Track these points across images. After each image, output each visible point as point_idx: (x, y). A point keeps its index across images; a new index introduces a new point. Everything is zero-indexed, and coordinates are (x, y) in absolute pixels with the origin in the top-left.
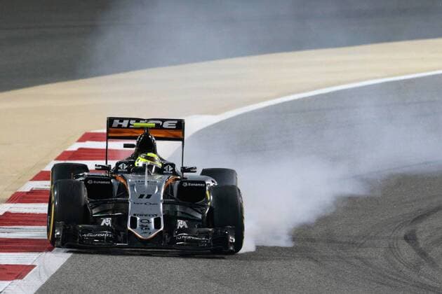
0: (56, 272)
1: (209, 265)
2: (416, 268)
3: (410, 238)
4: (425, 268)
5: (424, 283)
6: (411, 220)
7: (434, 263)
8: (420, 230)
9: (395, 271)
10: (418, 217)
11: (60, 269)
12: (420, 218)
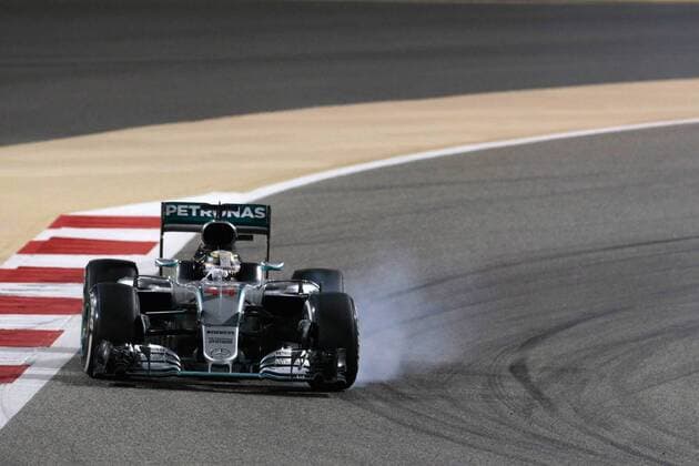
0: (20, 412)
1: (234, 405)
2: (527, 412)
3: (519, 370)
4: (538, 412)
5: (537, 433)
6: (519, 343)
7: (551, 405)
8: (532, 358)
9: (497, 416)
10: (529, 341)
11: (24, 408)
12: (532, 342)
